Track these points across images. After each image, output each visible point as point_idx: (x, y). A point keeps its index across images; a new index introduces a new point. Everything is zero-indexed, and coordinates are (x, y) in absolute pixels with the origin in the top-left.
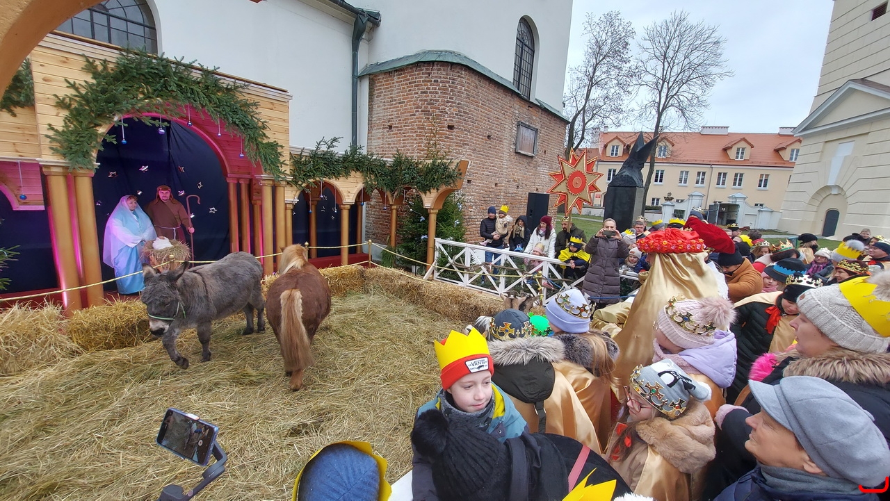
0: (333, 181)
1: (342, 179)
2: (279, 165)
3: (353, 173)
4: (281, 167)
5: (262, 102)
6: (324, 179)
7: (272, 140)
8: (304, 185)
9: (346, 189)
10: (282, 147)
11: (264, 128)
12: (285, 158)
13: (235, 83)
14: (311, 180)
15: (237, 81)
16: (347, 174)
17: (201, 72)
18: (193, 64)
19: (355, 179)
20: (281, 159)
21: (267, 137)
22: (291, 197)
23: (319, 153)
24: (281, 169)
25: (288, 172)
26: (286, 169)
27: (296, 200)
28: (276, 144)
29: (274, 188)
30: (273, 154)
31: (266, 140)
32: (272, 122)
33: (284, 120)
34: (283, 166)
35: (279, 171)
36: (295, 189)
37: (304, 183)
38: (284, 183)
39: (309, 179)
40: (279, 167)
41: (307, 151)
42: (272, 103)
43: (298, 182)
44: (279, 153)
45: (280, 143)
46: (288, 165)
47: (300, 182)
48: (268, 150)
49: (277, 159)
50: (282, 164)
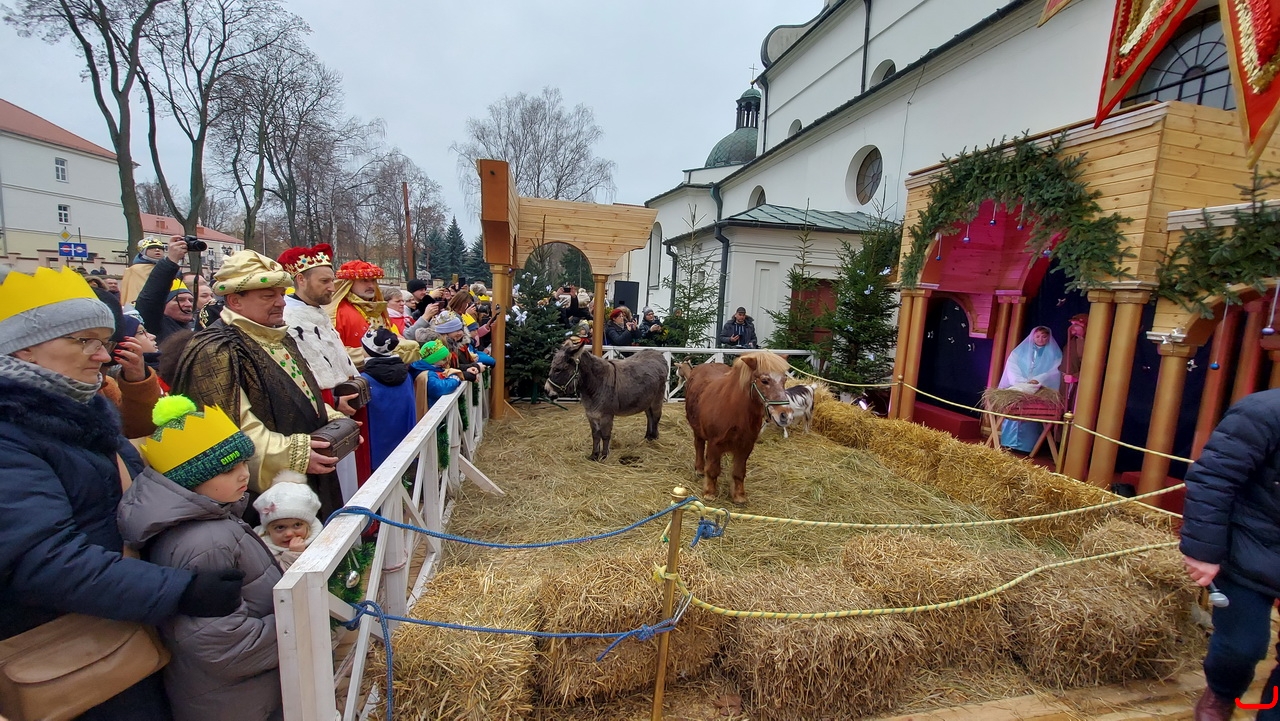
2: (1116, 260)
4: (1120, 262)
5: (1092, 151)
7: (1109, 214)
8: (1210, 299)
10: (1128, 221)
11: (1097, 194)
12: (1133, 237)
13: (1052, 140)
14: (1234, 287)
15: (1054, 136)
17: (1012, 148)
18: (1005, 142)
20: (1122, 247)
21: (1101, 211)
22: (1170, 327)
23: (1269, 210)
24: (1117, 266)
25: (1133, 272)
26: (1132, 266)
27: (1176, 334)
28: (1117, 218)
29: (1113, 308)
30: (1104, 240)
31: (1097, 216)
32: (1116, 178)
33: (1142, 165)
34: (1124, 259)
35: (1110, 273)
36: (1184, 311)
37: (1212, 293)
38: (1127, 295)
39: (1229, 286)
40: (1113, 263)
41: (1223, 213)
42: (1122, 142)
43: (1196, 294)
44: (1119, 235)
45: (1124, 213)
46: (1135, 257)
47: (1204, 293)
48: (1090, 236)
49: (1113, 249)
50: (1121, 255)
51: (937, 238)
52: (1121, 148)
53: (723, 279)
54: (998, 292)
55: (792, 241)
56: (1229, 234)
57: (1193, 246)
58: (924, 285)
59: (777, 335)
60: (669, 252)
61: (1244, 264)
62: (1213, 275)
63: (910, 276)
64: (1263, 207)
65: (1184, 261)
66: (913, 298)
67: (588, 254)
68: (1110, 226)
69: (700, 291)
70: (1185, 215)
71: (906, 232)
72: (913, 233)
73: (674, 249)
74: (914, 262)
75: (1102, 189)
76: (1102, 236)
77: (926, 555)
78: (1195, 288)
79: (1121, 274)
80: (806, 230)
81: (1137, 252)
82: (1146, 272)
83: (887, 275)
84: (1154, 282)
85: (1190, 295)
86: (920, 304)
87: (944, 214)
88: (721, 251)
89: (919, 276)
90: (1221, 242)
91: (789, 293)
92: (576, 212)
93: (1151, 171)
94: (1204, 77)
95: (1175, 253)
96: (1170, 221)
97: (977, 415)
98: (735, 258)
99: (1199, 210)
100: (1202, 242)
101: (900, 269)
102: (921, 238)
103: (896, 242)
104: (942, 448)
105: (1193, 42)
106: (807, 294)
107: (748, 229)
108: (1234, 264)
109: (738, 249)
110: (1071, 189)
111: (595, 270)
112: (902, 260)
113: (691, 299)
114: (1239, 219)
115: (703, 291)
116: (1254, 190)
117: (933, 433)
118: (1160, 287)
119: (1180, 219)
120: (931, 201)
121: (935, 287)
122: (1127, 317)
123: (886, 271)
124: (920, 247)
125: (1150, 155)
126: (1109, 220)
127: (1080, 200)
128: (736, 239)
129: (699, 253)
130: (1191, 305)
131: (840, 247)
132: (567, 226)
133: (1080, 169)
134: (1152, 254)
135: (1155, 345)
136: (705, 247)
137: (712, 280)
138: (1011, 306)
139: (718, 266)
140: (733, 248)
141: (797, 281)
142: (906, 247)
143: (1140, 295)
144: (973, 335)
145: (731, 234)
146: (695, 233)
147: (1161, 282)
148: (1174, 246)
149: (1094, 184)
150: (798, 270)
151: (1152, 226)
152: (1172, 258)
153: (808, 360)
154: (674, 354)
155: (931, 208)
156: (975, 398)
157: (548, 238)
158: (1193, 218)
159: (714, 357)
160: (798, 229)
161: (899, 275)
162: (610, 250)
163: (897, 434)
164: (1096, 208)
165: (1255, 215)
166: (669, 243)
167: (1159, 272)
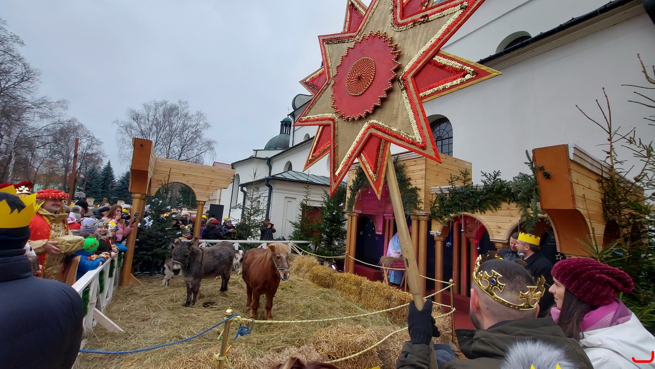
0: (478, 216)
1: (488, 212)
3: (504, 205)
5: (407, 163)
6: (466, 213)
7: (414, 187)
8: (446, 219)
9: (495, 224)
10: (420, 189)
11: (410, 179)
12: (421, 195)
14: (452, 215)
15: (395, 156)
16: (496, 206)
19: (508, 212)
20: (419, 199)
21: (411, 185)
22: (436, 230)
23: (456, 189)
24: (418, 206)
25: (423, 208)
26: (421, 206)
27: (438, 232)
28: (416, 188)
29: (419, 222)
30: (413, 196)
31: (410, 187)
32: (414, 174)
33: (421, 170)
34: (420, 203)
35: (416, 209)
36: (439, 223)
37: (446, 217)
38: (422, 217)
39: (450, 214)
40: (416, 205)
41: (445, 189)
42: (415, 161)
43: (442, 217)
44: (417, 195)
45: (418, 187)
46: (422, 203)
47: (444, 217)
48: (409, 194)
49: (416, 199)
50: (419, 202)
51: (359, 192)
52: (415, 163)
53: (269, 205)
54: (385, 215)
55: (302, 189)
56: (448, 196)
57: (439, 200)
58: (356, 211)
59: (295, 233)
60: (242, 190)
61: (453, 207)
62: (446, 210)
63: (350, 207)
64: (455, 187)
65: (437, 205)
66: (352, 216)
67: (195, 190)
68: (415, 190)
69: (257, 211)
70: (435, 189)
71: (348, 188)
72: (351, 189)
73: (245, 189)
74: (351, 200)
75: (411, 177)
76: (413, 195)
77: (348, 333)
78: (441, 215)
79: (419, 209)
80: (308, 184)
81: (423, 201)
82: (427, 208)
83: (342, 206)
84: (430, 212)
85: (441, 217)
86: (354, 219)
87: (361, 182)
88: (268, 191)
89: (354, 207)
90: (446, 198)
91: (301, 213)
92: (190, 168)
93: (424, 172)
94: (442, 140)
95: (435, 202)
96: (432, 190)
97: (379, 269)
98: (275, 196)
99: (439, 187)
100: (441, 198)
101: (346, 204)
102: (354, 191)
103: (345, 192)
104: (362, 285)
105: (438, 128)
106: (309, 214)
107: (281, 182)
108: (451, 207)
109: (276, 191)
110: (402, 176)
111: (198, 199)
112: (347, 200)
113: (251, 215)
114: (449, 191)
115: (258, 211)
116: (452, 182)
117: (359, 278)
118: (432, 214)
119: (434, 190)
120: (356, 176)
121: (360, 212)
122: (423, 225)
123: (342, 204)
124: (353, 195)
125: (423, 167)
126: (414, 189)
127: (405, 180)
128: (276, 187)
129: (257, 192)
130: (441, 221)
131: (323, 192)
132: (184, 175)
133: (404, 169)
134: (428, 202)
135: (433, 236)
136: (260, 189)
137: (263, 206)
138: (390, 220)
139: (266, 199)
140: (274, 190)
141: (304, 207)
142: (348, 195)
143: (426, 217)
144: (377, 233)
145: (273, 183)
146: (255, 182)
147: (432, 212)
148: (434, 199)
149: (409, 175)
150: (305, 202)
151: (427, 192)
152: (434, 204)
153: (309, 246)
154: (240, 244)
155: (356, 179)
156: (377, 262)
157: (171, 180)
158: (438, 190)
159: (262, 245)
160: (304, 183)
161: (346, 206)
162: (208, 188)
163: (345, 280)
164: (410, 184)
165: (453, 190)
166: (243, 186)
167: (431, 208)
